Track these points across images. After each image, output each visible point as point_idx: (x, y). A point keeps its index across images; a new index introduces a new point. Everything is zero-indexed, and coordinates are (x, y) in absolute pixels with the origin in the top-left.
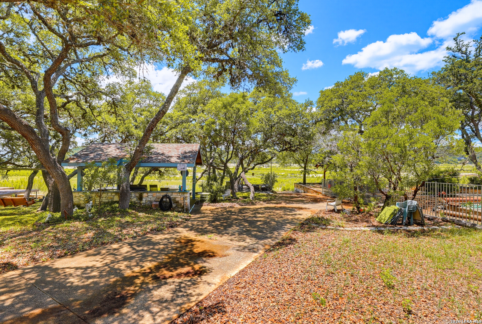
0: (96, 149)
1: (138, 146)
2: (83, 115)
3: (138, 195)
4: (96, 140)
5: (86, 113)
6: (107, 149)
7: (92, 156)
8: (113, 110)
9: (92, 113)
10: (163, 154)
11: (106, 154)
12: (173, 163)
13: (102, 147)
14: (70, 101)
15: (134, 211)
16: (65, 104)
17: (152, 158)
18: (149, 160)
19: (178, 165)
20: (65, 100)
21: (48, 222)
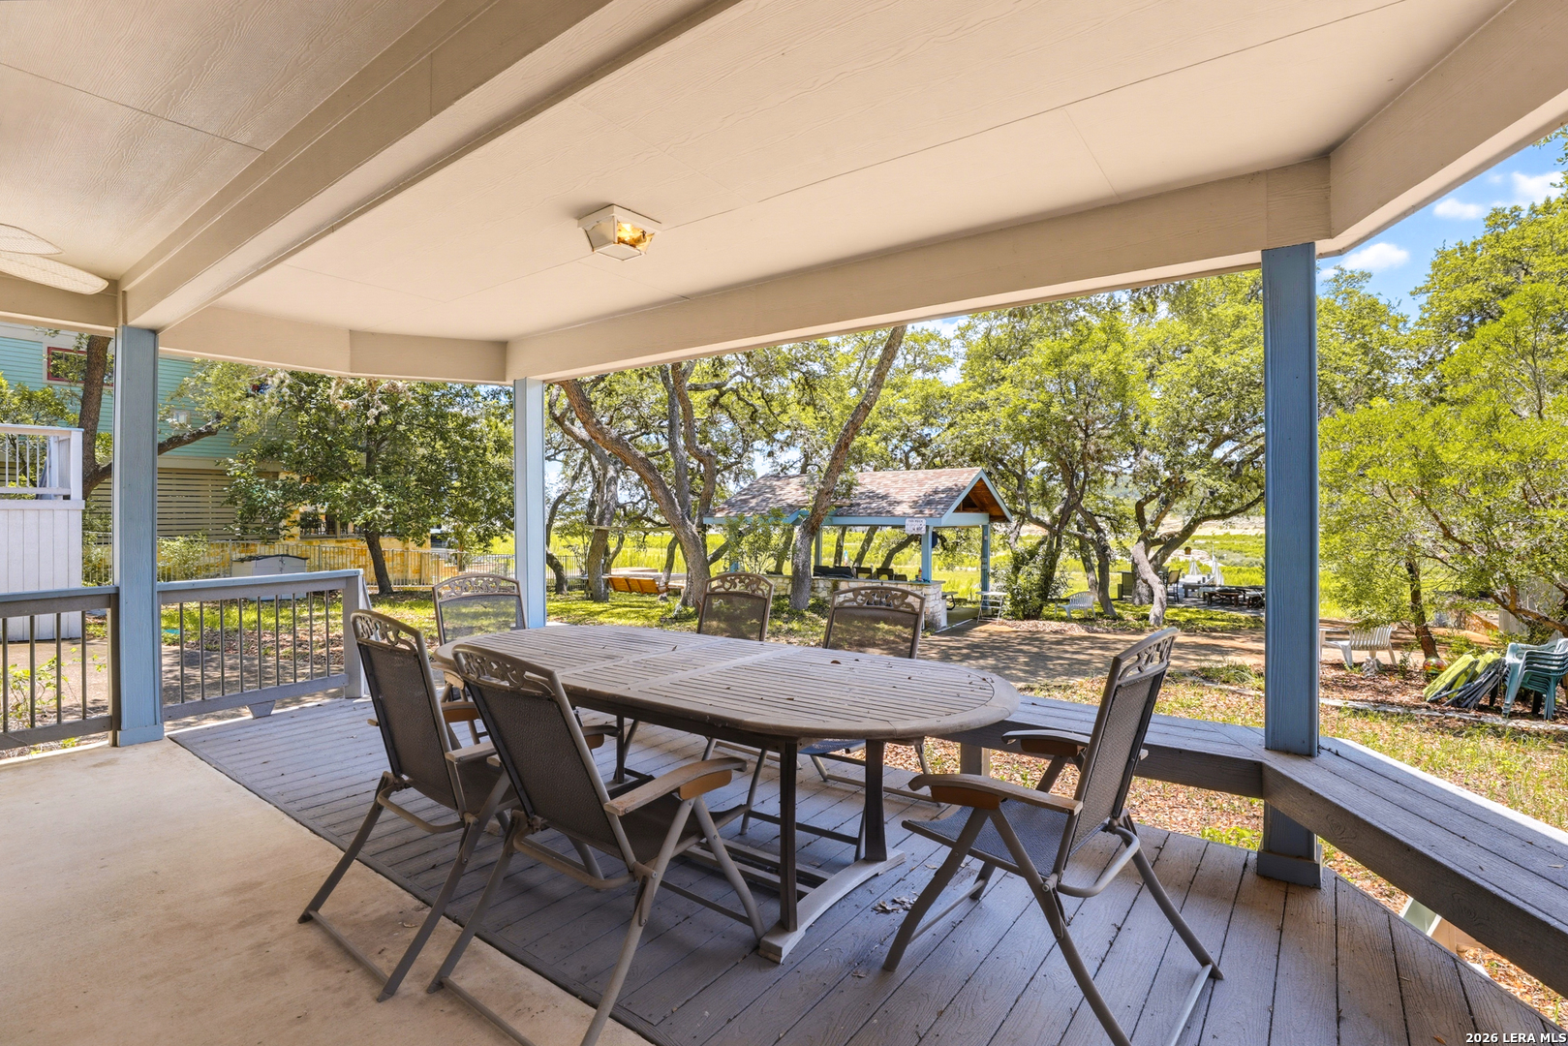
0: (763, 490)
1: (823, 483)
2: (752, 416)
3: (829, 584)
4: (791, 463)
5: (756, 411)
6: (782, 489)
7: (753, 503)
8: (807, 398)
9: (770, 410)
10: (884, 497)
11: (779, 498)
12: (899, 516)
13: (775, 483)
14: (725, 393)
15: (815, 616)
16: (717, 398)
17: (859, 505)
18: (851, 510)
19: (907, 521)
20: (715, 392)
21: (676, 618)
